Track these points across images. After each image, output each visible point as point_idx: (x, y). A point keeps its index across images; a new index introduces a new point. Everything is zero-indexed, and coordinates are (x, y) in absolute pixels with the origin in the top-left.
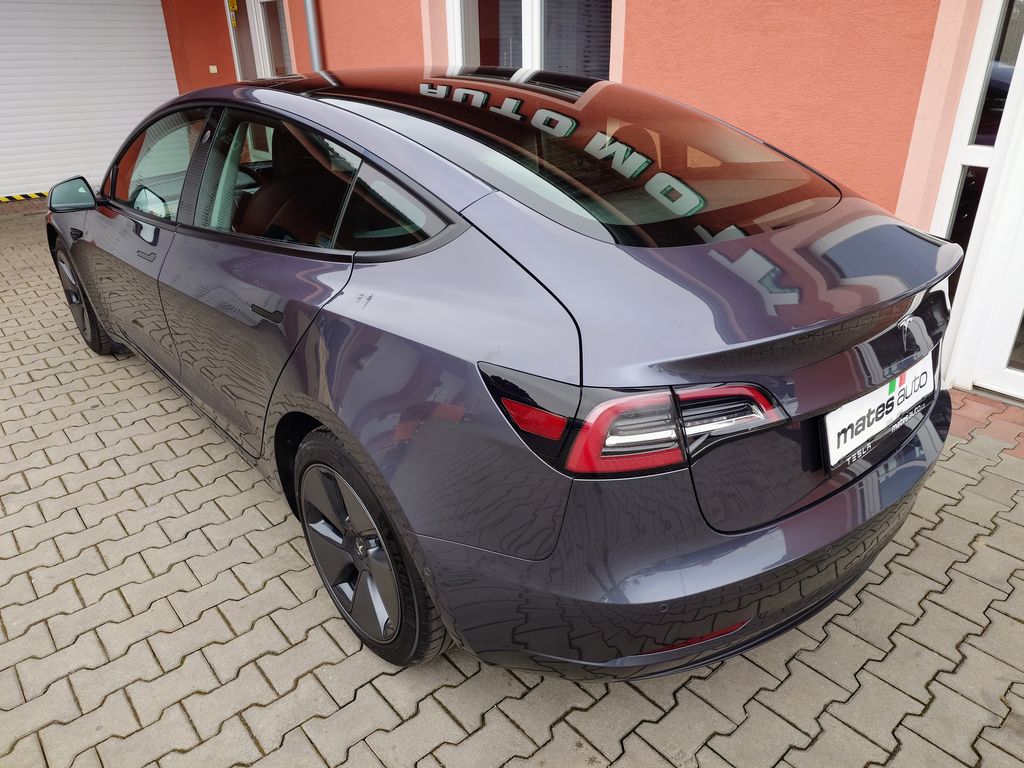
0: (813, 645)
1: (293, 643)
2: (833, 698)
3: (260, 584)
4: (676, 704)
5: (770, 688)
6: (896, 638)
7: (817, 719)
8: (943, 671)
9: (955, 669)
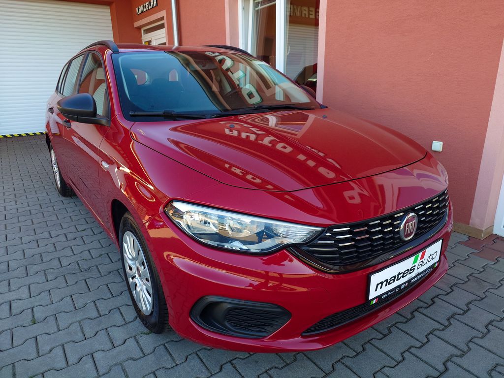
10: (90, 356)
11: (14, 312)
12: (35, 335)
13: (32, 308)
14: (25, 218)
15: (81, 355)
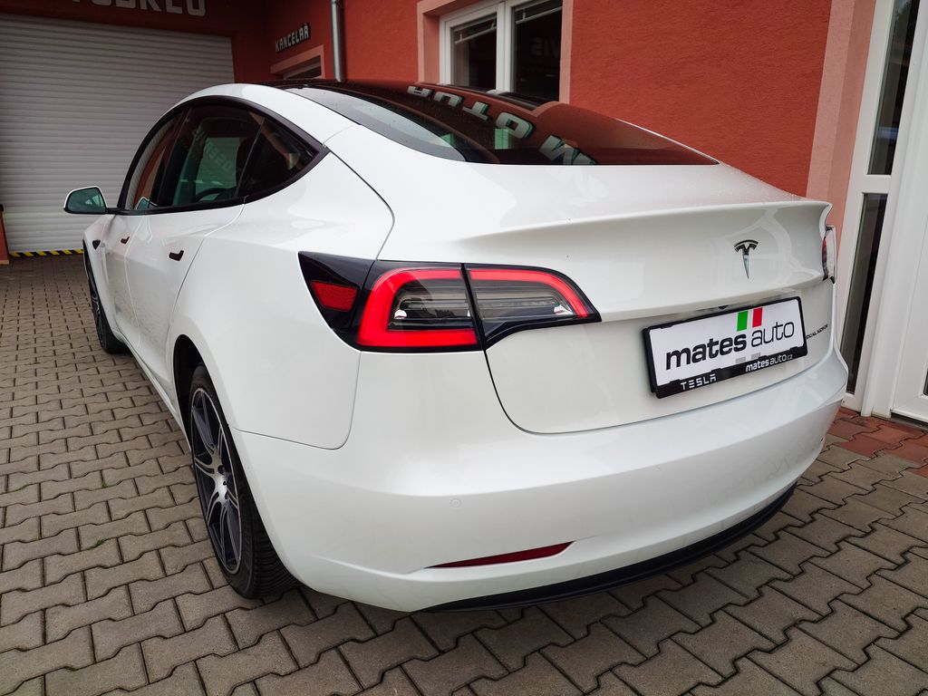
0: (624, 611)
1: (125, 561)
2: (625, 660)
3: (124, 514)
4: (456, 647)
5: (561, 643)
6: (720, 616)
7: (598, 678)
8: (759, 650)
9: (773, 649)
10: (181, 523)
11: (75, 474)
12: (105, 499)
14: (85, 366)
15: (170, 521)
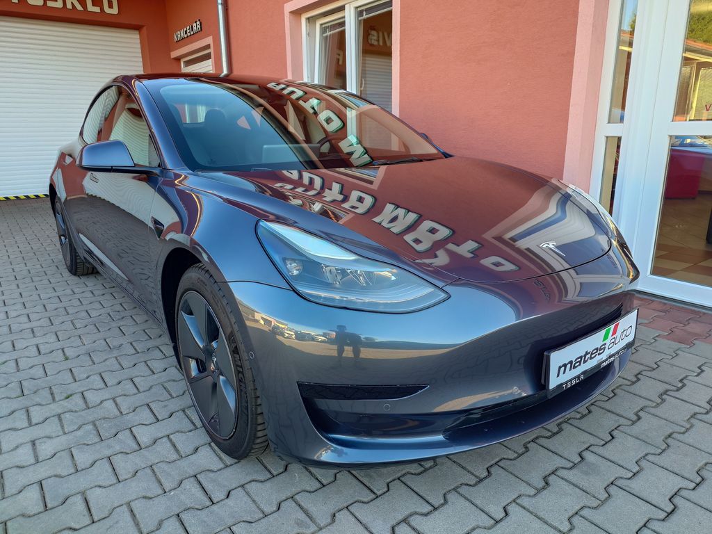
1: (90, 406)
3: (85, 376)
10: (129, 380)
12: (69, 367)
13: (63, 350)
15: (120, 380)
